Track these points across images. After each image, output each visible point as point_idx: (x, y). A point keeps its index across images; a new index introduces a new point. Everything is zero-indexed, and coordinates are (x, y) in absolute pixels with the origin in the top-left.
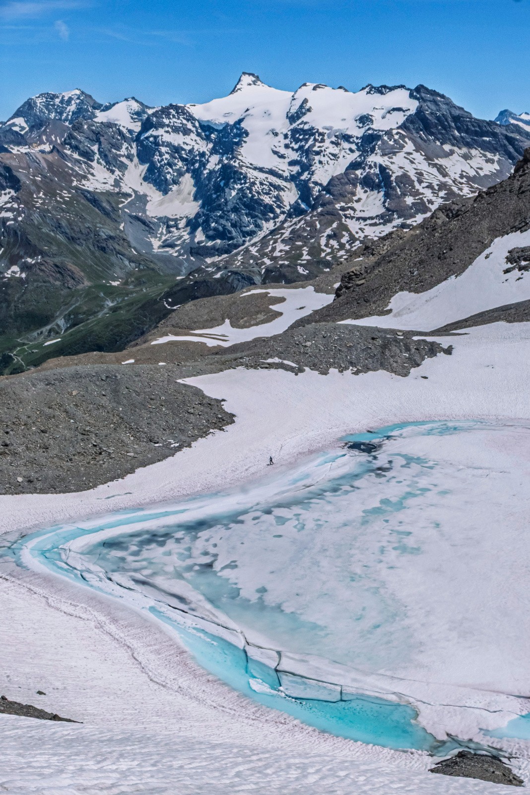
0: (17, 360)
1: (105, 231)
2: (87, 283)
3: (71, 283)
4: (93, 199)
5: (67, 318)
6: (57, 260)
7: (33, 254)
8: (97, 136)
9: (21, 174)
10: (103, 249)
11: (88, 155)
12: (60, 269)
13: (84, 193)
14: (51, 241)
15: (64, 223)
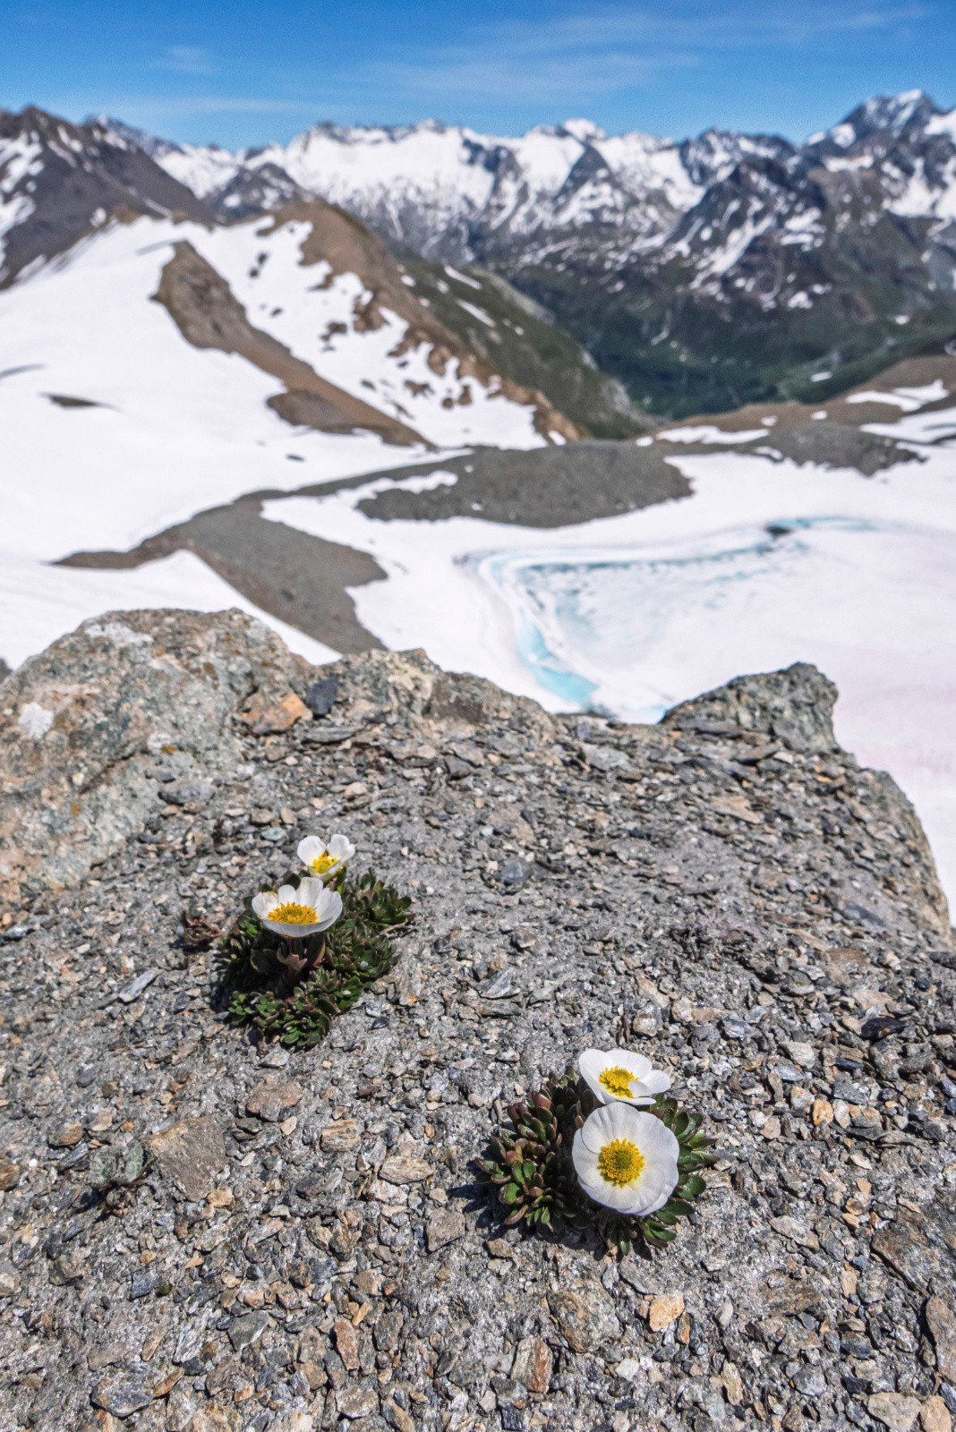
0: (783, 389)
1: (905, 261)
2: (871, 318)
3: (854, 316)
4: (902, 224)
5: (843, 353)
6: (847, 290)
7: (822, 281)
8: (923, 149)
9: (830, 192)
10: (898, 281)
11: (908, 171)
12: (847, 302)
13: (890, 217)
14: (844, 268)
15: (863, 251)
